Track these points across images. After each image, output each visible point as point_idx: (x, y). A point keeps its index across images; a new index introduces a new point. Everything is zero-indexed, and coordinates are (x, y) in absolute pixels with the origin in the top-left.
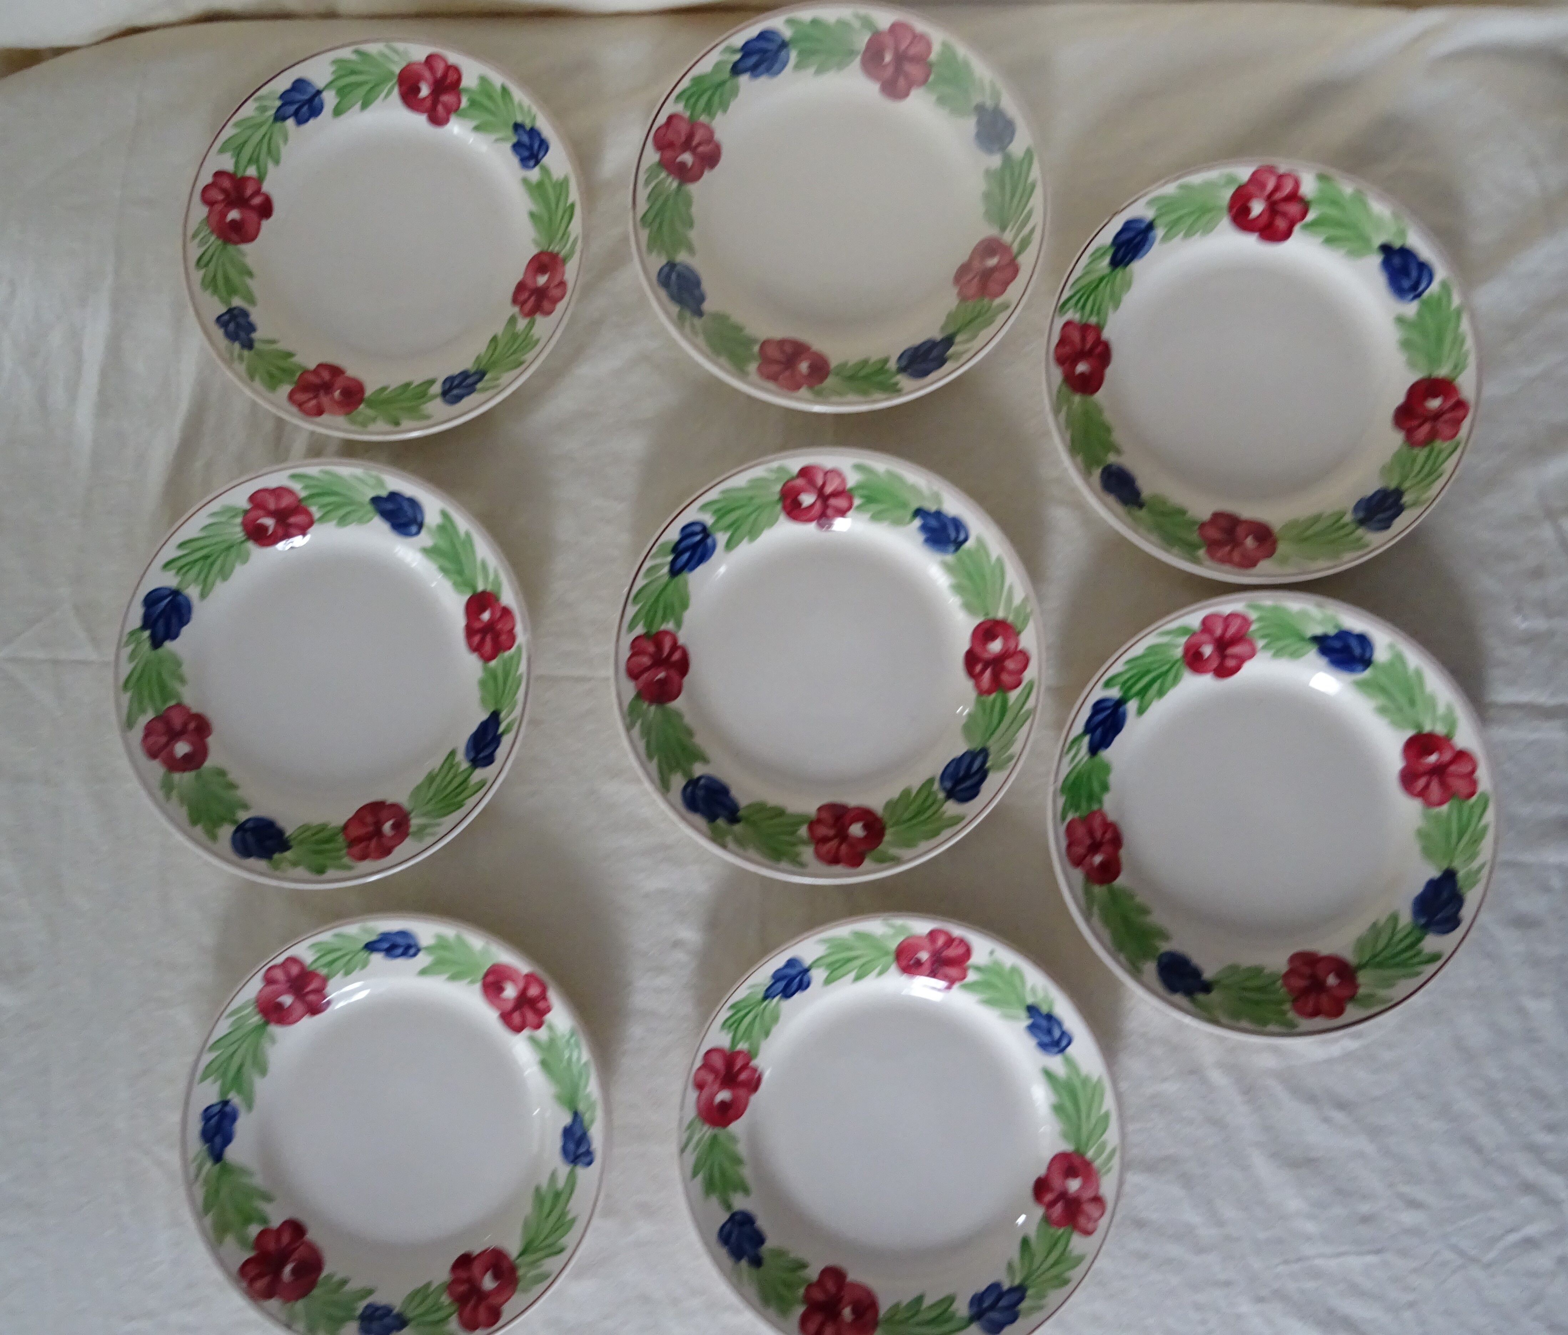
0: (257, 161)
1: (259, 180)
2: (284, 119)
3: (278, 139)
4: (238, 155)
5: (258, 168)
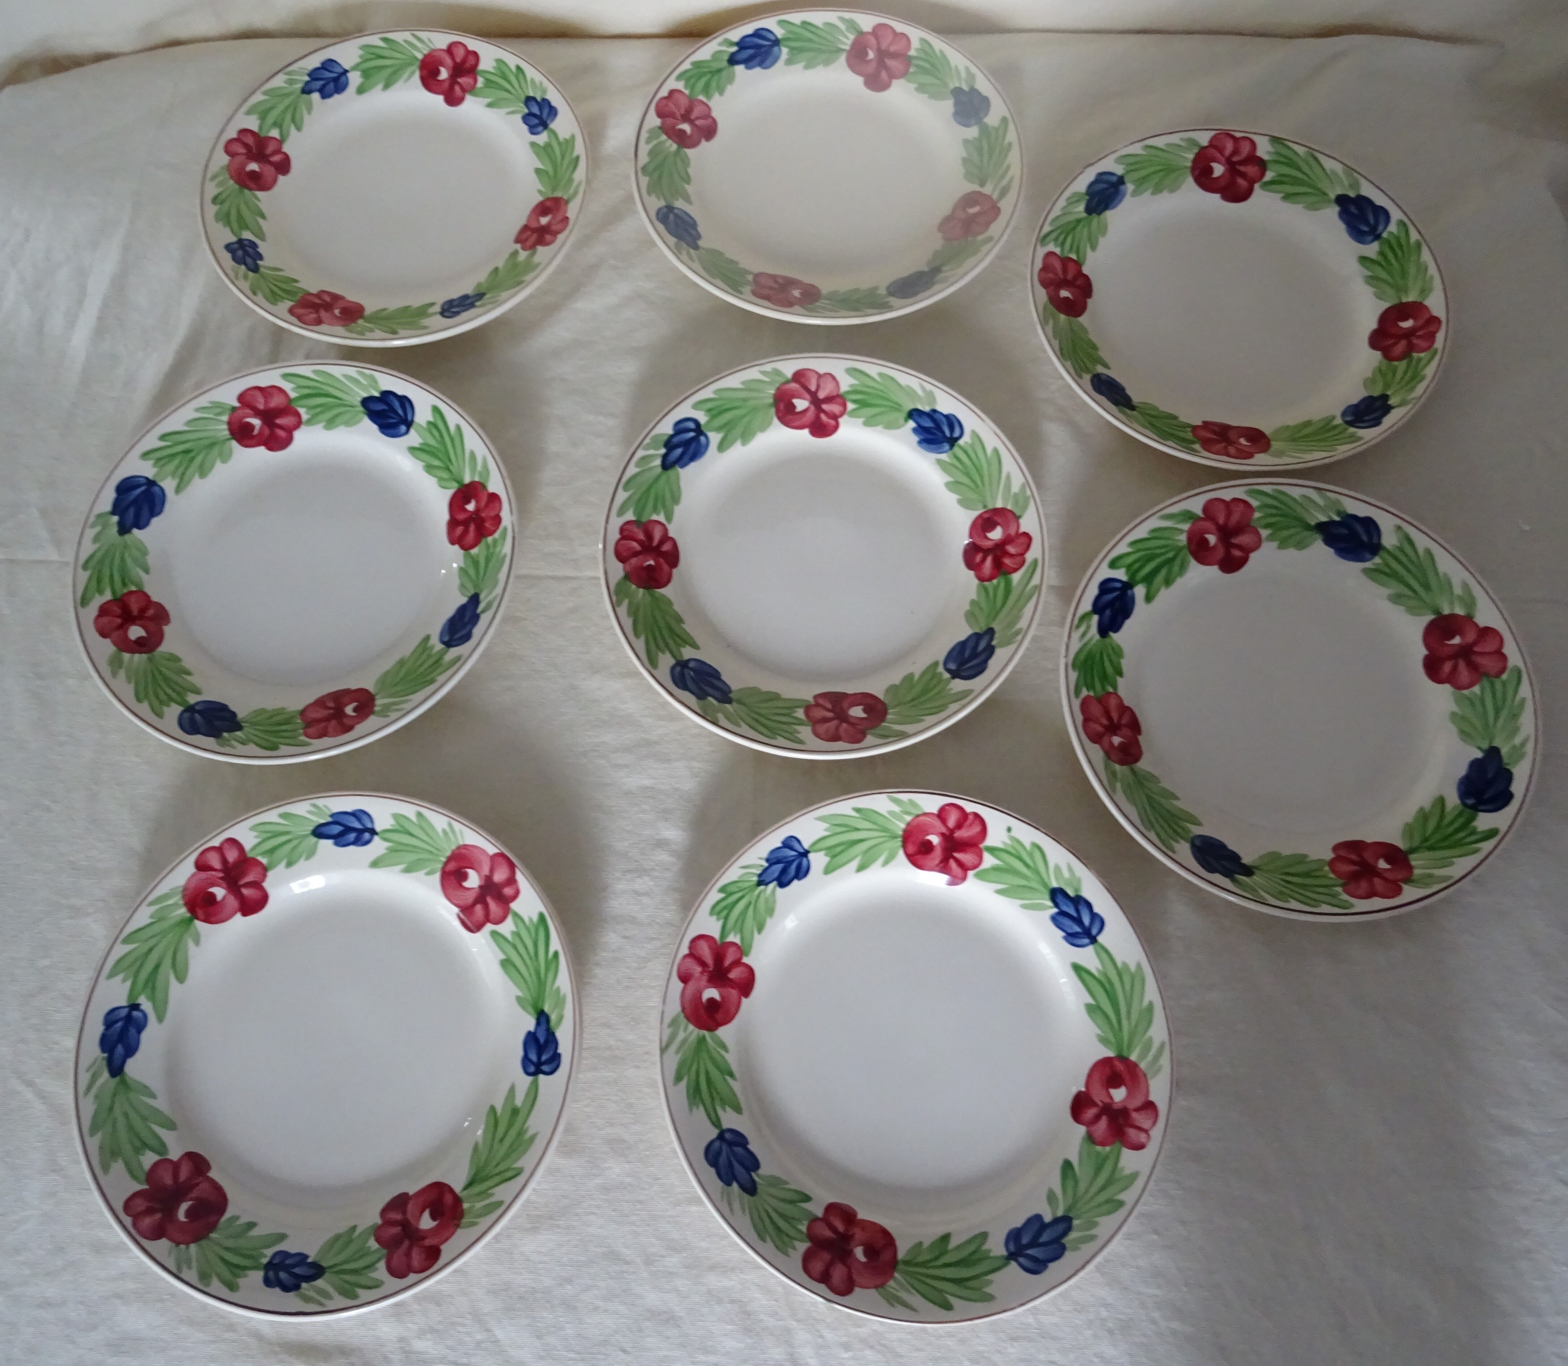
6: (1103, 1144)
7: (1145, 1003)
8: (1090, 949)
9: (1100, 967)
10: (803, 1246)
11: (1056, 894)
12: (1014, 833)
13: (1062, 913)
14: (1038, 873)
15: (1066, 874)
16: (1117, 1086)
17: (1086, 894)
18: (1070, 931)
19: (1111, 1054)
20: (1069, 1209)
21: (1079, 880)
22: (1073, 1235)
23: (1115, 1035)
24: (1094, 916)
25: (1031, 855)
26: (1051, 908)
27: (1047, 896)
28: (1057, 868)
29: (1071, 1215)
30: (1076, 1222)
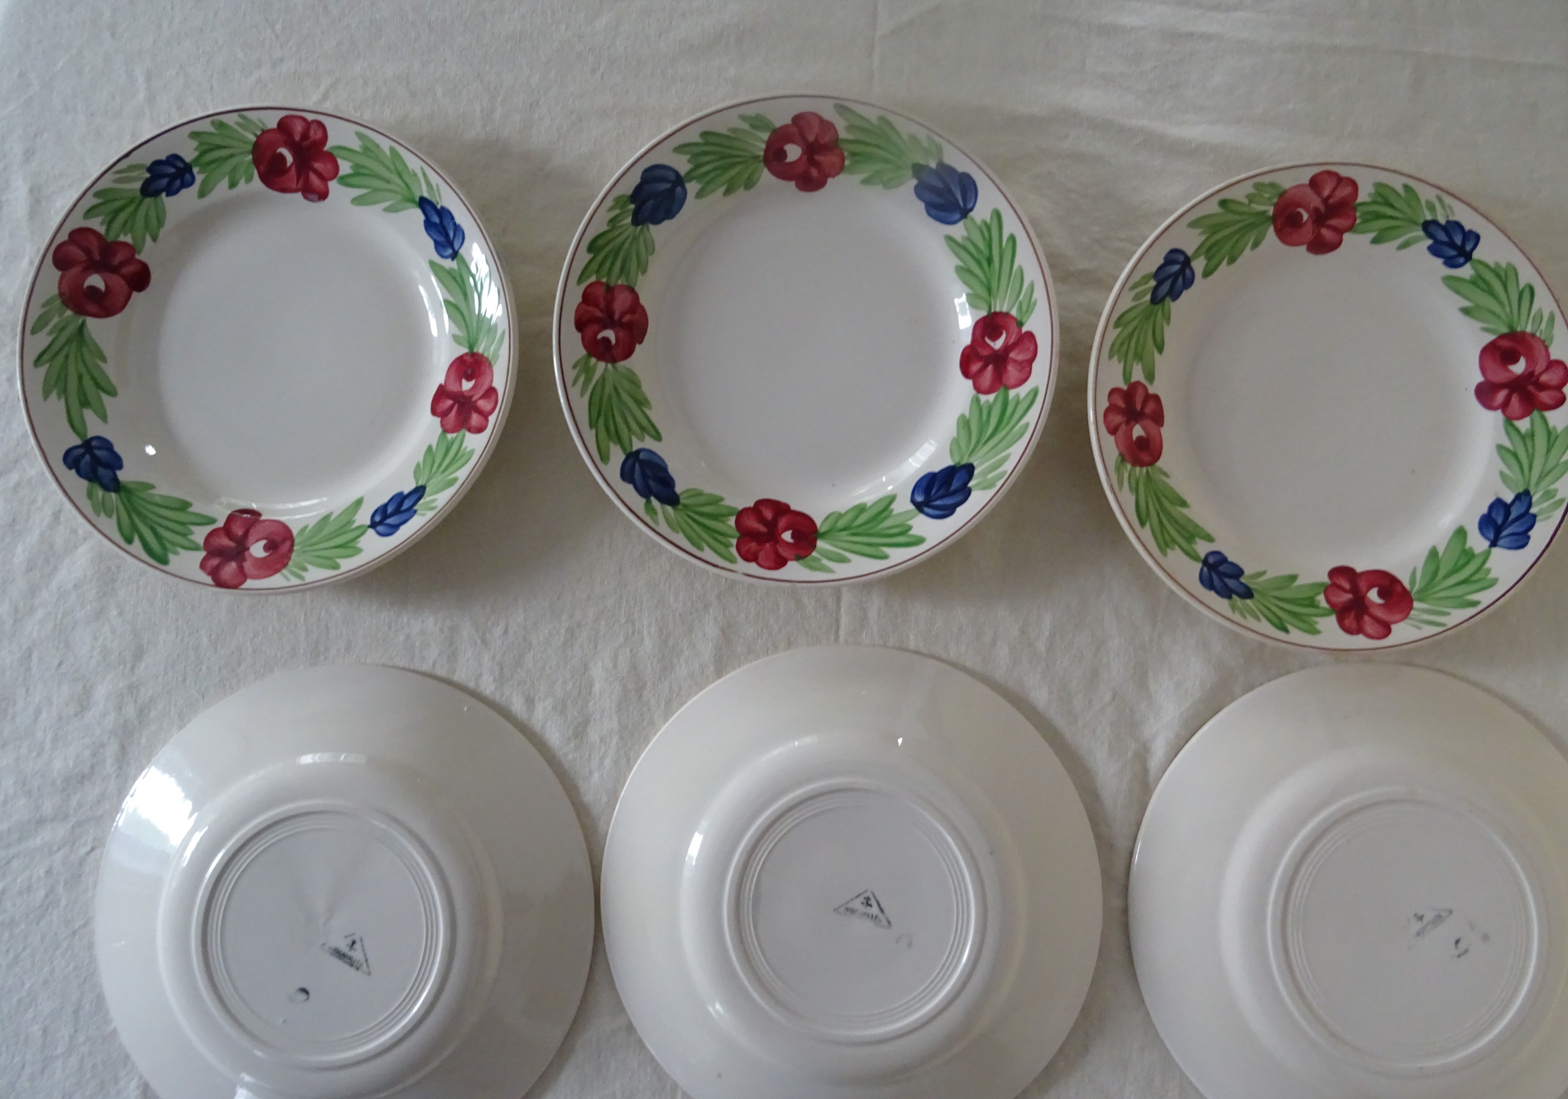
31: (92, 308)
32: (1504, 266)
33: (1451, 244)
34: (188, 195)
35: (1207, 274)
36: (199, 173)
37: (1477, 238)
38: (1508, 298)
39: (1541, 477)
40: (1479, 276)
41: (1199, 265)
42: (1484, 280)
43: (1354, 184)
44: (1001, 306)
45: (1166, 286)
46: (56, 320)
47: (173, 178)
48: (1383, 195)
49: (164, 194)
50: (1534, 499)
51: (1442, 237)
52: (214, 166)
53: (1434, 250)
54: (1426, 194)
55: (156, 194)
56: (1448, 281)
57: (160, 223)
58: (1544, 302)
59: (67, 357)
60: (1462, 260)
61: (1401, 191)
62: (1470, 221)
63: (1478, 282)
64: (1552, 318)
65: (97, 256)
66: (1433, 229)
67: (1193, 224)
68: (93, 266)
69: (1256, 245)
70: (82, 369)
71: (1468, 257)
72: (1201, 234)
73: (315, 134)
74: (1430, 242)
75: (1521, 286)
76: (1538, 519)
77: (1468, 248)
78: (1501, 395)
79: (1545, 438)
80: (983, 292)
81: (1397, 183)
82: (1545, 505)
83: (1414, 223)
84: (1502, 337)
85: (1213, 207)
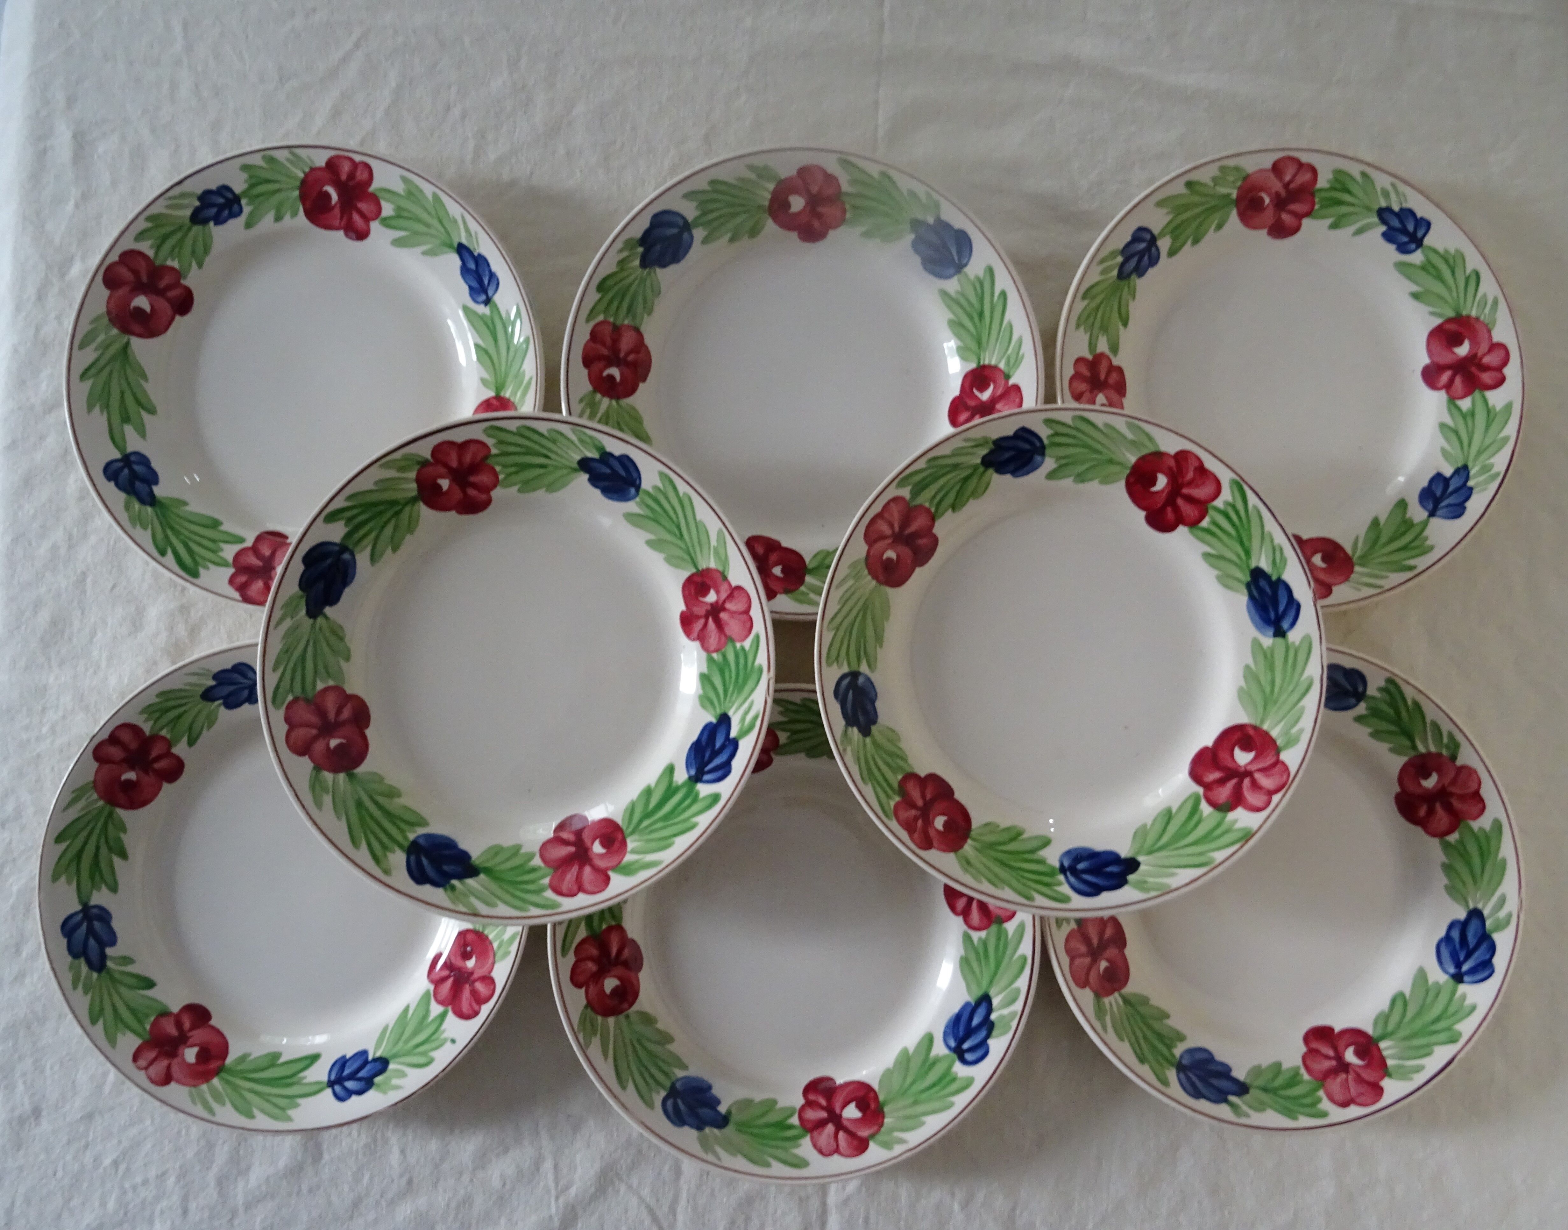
0: (1464, 416)
1: (1453, 399)
2: (1457, 471)
3: (1454, 450)
4: (1489, 412)
5: (1459, 409)
6: (154, 1024)
7: (256, 1112)
8: (325, 1078)
9: (305, 1081)
10: (147, 728)
11: (383, 1064)
12: (449, 1044)
13: (366, 1062)
14: (408, 1054)
15: (395, 1082)
16: (198, 1056)
17: (371, 1094)
18: (347, 1064)
19: (229, 1061)
20: (109, 972)
21: (385, 1092)
22: (84, 969)
23: (242, 1071)
24: (350, 1093)
25: (424, 1054)
26: (375, 1053)
27: (385, 1055)
28: (403, 1075)
29: (103, 974)
30: (95, 975)
31: (137, 328)
32: (1452, 251)
33: (1404, 231)
34: (235, 225)
35: (1172, 253)
36: (248, 204)
37: (1428, 225)
38: (1455, 283)
39: (1479, 453)
40: (1429, 261)
41: (1164, 244)
42: (1434, 267)
43: (1314, 171)
44: (990, 359)
45: (1133, 263)
46: (101, 337)
47: (221, 208)
48: (1341, 182)
49: (212, 224)
50: (1472, 473)
51: (1396, 223)
52: (261, 198)
53: (1388, 237)
54: (1382, 181)
55: (205, 222)
56: (1401, 267)
57: (207, 250)
58: (1489, 287)
59: (111, 373)
60: (1413, 246)
61: (1358, 178)
62: (1423, 209)
63: (1427, 267)
64: (1495, 302)
65: (144, 279)
66: (1387, 216)
67: (1160, 204)
68: (140, 288)
69: (1219, 227)
70: (125, 385)
71: (1419, 243)
72: (1168, 213)
73: (361, 175)
74: (1383, 228)
75: (1468, 271)
76: (1475, 491)
77: (1420, 234)
78: (1445, 377)
79: (1485, 416)
80: (973, 345)
81: (1355, 170)
82: (1482, 478)
83: (1369, 209)
84: (1449, 321)
85: (1179, 188)
